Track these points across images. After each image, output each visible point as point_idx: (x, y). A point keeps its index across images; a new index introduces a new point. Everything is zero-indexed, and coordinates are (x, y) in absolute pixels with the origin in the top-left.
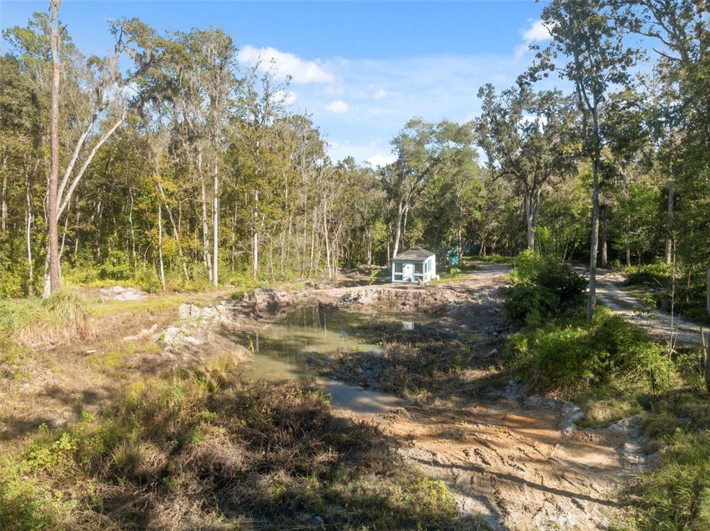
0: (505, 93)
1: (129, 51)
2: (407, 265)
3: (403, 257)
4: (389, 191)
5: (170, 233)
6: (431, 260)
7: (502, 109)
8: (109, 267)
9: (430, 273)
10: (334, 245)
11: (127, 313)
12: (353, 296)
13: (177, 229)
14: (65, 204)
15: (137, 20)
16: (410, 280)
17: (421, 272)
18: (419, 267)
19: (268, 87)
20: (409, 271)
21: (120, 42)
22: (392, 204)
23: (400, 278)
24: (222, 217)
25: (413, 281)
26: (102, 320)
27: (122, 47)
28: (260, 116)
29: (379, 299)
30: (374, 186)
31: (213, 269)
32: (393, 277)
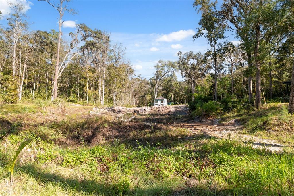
0: (185, 54)
1: (81, 33)
2: (159, 101)
3: (157, 99)
4: (152, 85)
5: (90, 89)
6: (165, 100)
7: (184, 58)
8: (71, 98)
9: (165, 104)
10: (136, 100)
11: (77, 108)
12: (143, 109)
13: (92, 88)
14: (59, 75)
15: (84, 24)
16: (160, 105)
17: (163, 103)
19: (119, 51)
20: (159, 103)
21: (79, 30)
22: (152, 89)
23: (157, 105)
24: (105, 86)
26: (69, 110)
27: (79, 32)
28: (117, 58)
29: (151, 110)
31: (102, 101)
32: (155, 104)
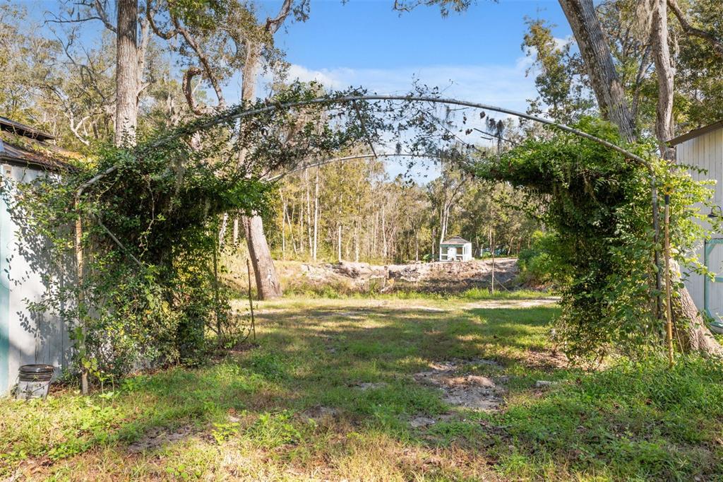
2: (451, 249)
3: (447, 243)
4: (434, 201)
6: (468, 246)
7: (519, 136)
9: (468, 256)
12: (412, 269)
13: (290, 219)
16: (453, 259)
17: (462, 253)
18: (460, 250)
20: (452, 253)
22: (435, 213)
23: (446, 258)
25: (455, 259)
29: (431, 270)
30: (421, 197)
31: (313, 247)
32: (441, 257)
